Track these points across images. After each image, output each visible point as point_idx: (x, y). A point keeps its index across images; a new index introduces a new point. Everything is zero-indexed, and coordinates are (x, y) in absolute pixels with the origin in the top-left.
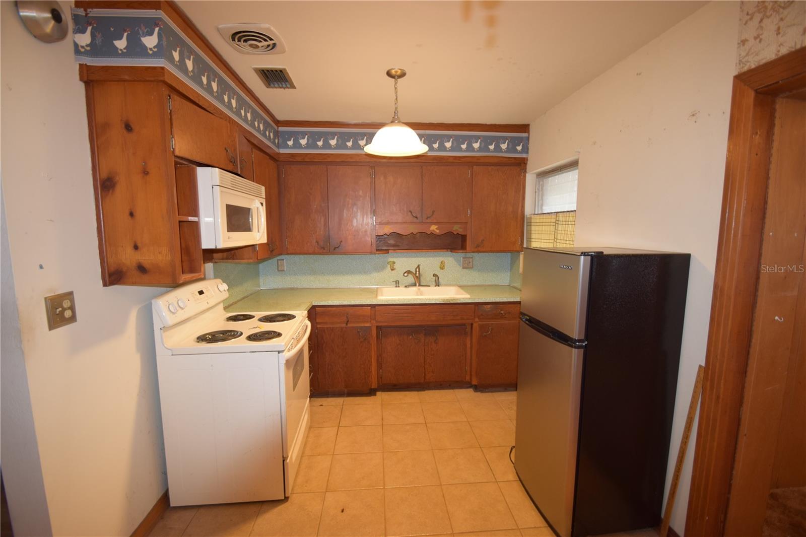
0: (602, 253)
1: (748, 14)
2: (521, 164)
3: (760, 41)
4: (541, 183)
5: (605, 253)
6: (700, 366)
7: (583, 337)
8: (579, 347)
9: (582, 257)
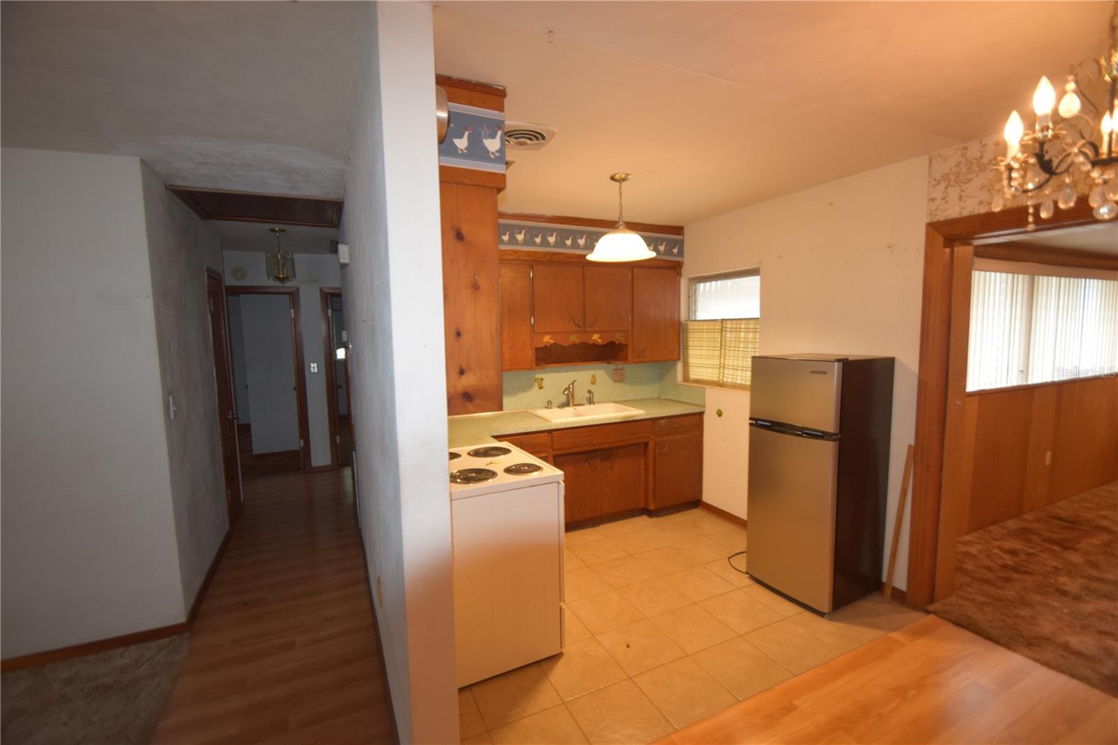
0: (847, 359)
1: (935, 180)
2: (676, 268)
3: (946, 202)
4: (694, 287)
5: (850, 359)
6: (910, 446)
7: (838, 431)
8: (833, 440)
9: (836, 363)
